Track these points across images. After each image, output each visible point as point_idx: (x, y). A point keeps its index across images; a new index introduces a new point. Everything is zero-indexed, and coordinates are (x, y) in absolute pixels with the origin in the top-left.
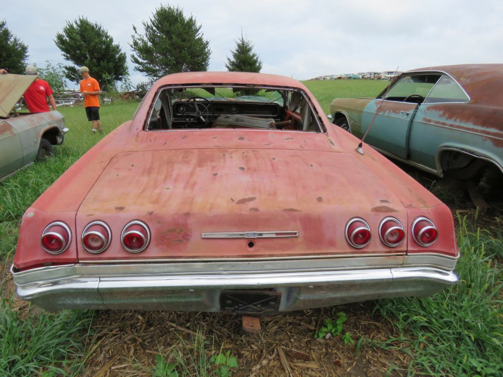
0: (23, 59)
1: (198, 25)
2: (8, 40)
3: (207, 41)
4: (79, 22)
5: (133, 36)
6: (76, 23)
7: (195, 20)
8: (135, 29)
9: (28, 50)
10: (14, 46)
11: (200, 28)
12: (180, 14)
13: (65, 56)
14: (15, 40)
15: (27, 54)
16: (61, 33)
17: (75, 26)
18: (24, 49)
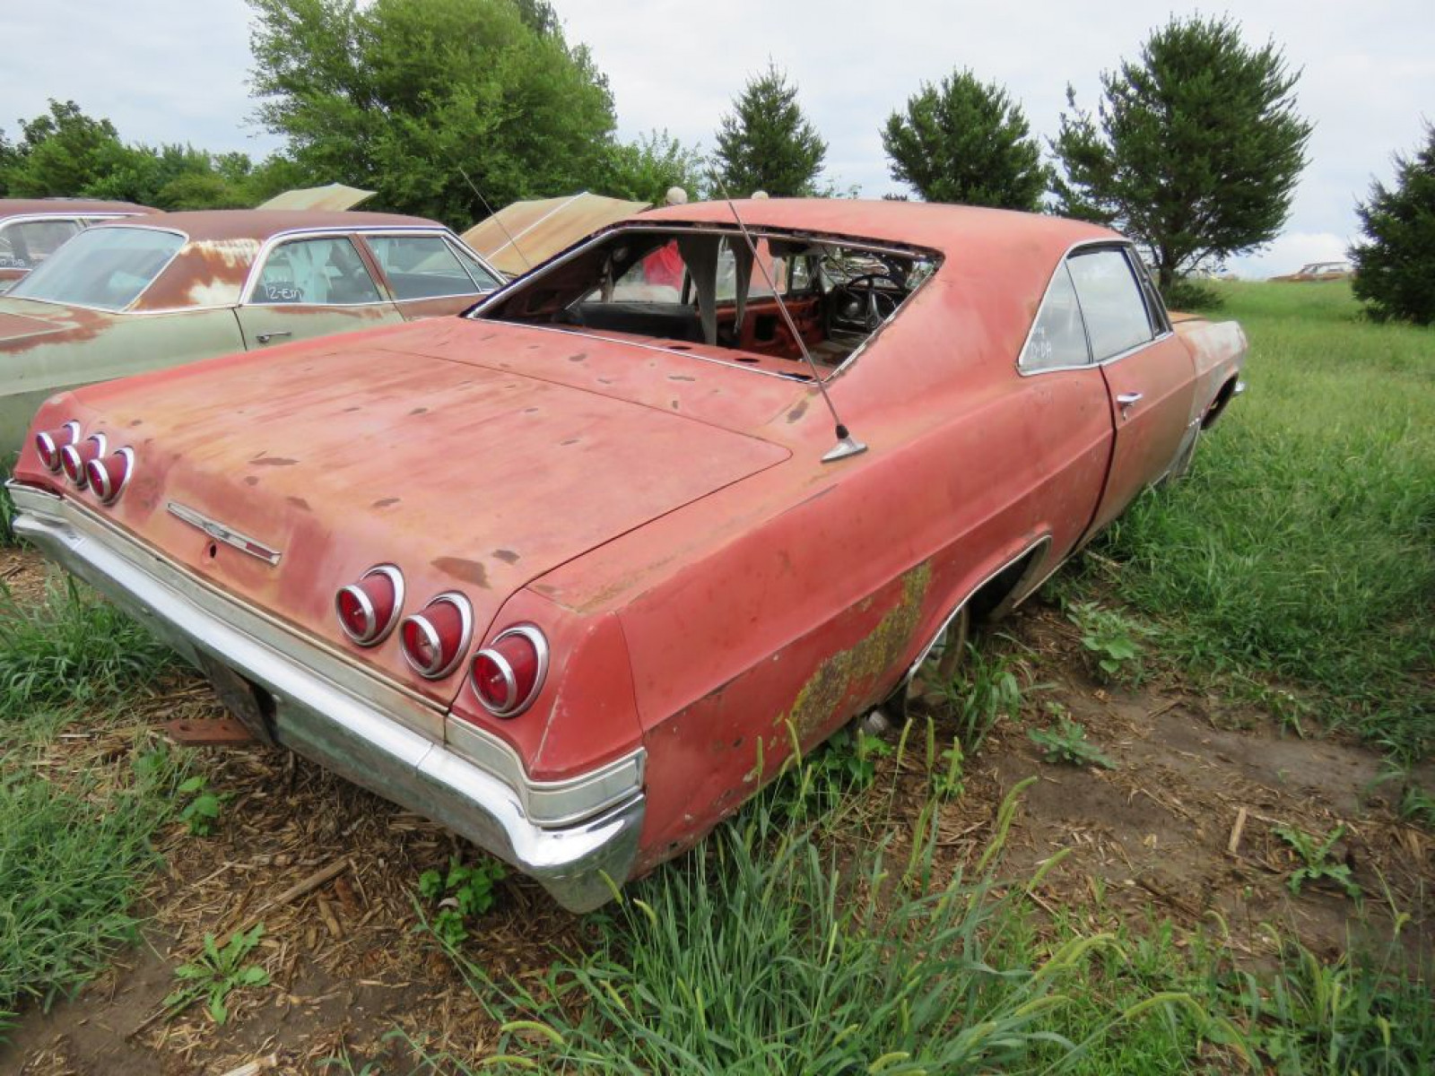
0: (810, 174)
1: (1285, 74)
2: (792, 129)
3: (1305, 125)
4: (951, 84)
5: (1064, 116)
6: (945, 85)
7: (1277, 59)
8: (1070, 94)
9: (827, 154)
10: (800, 144)
11: (1290, 84)
12: (1231, 40)
13: (893, 168)
14: (806, 129)
15: (820, 164)
16: (898, 113)
17: (941, 94)
18: (818, 152)
